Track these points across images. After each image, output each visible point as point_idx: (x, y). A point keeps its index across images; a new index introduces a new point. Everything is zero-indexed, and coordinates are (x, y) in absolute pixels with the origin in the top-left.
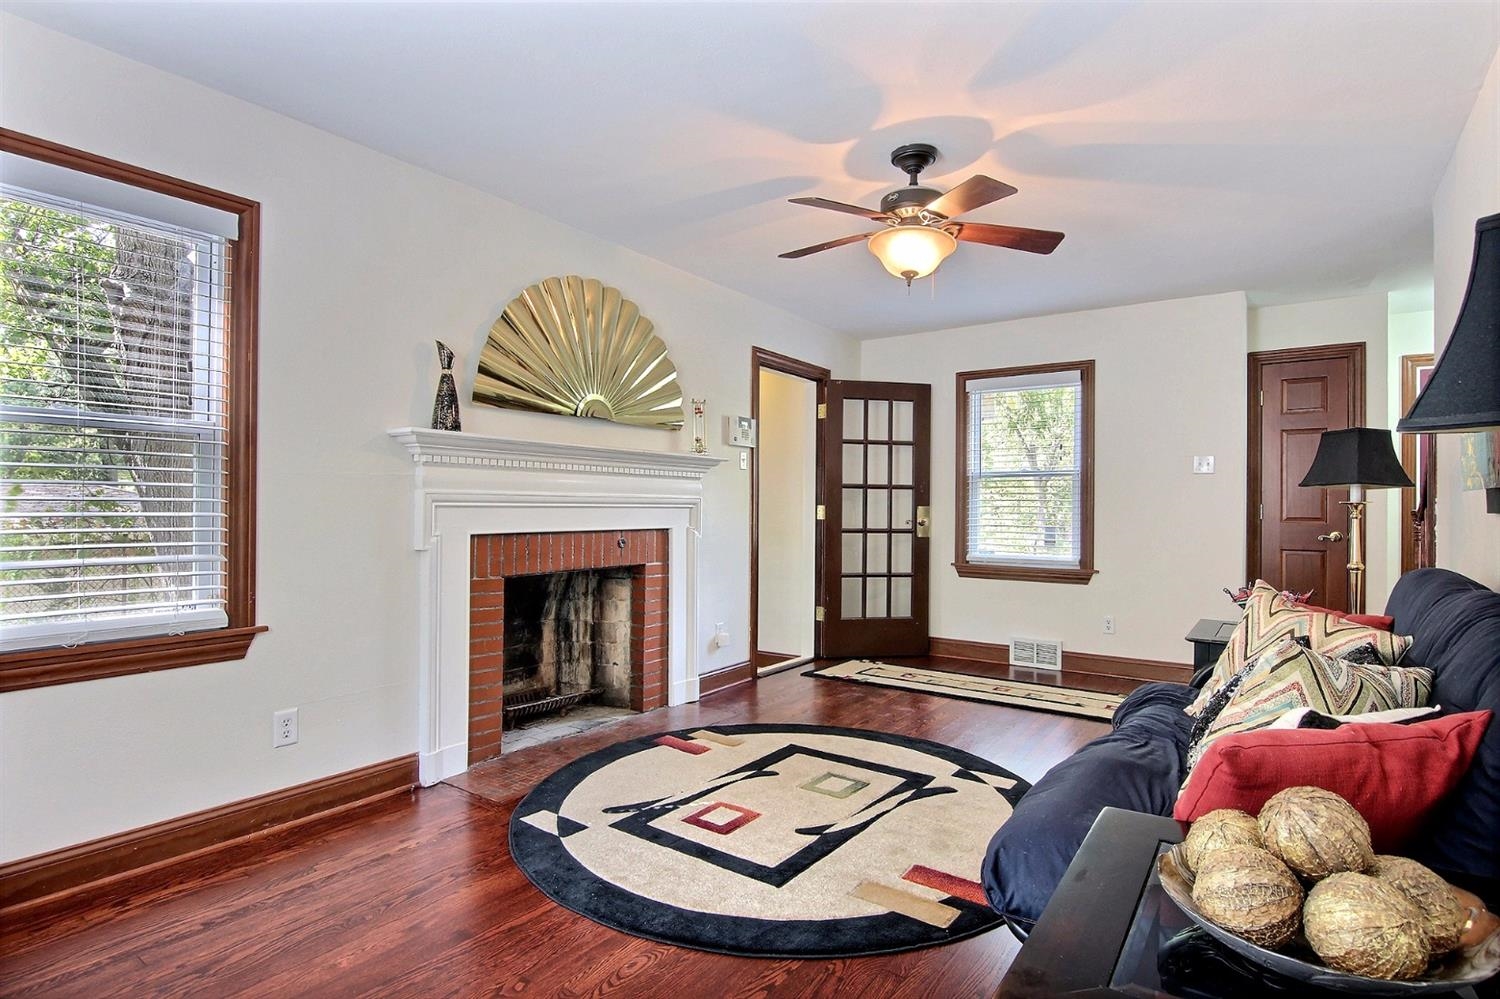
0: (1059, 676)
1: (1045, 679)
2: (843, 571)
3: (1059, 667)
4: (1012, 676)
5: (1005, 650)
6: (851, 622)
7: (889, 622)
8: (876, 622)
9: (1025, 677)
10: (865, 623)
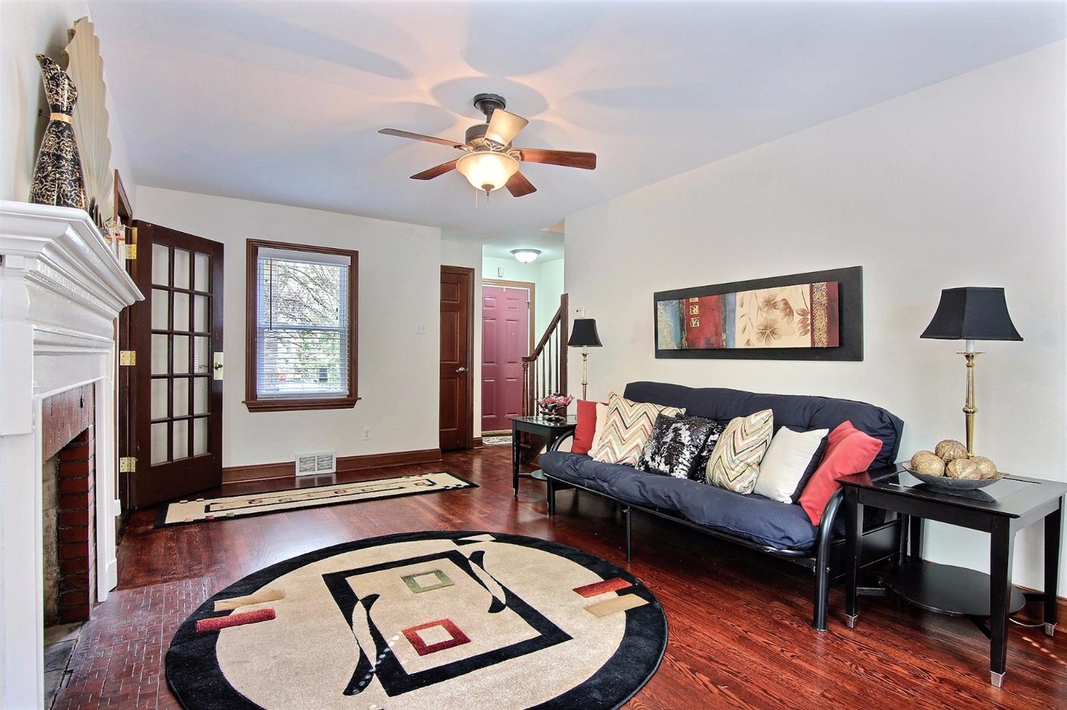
0: (334, 477)
1: (325, 481)
2: (152, 418)
3: (334, 470)
4: (298, 484)
5: (292, 466)
6: (161, 468)
7: (191, 461)
8: (181, 463)
9: (308, 483)
10: (172, 467)
